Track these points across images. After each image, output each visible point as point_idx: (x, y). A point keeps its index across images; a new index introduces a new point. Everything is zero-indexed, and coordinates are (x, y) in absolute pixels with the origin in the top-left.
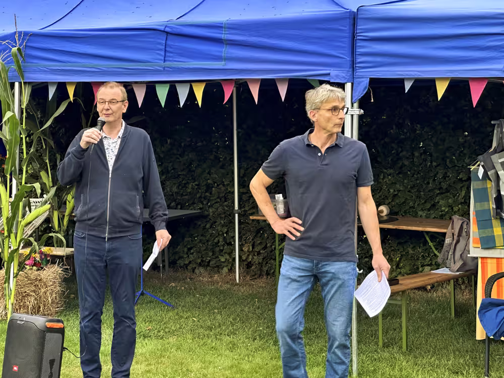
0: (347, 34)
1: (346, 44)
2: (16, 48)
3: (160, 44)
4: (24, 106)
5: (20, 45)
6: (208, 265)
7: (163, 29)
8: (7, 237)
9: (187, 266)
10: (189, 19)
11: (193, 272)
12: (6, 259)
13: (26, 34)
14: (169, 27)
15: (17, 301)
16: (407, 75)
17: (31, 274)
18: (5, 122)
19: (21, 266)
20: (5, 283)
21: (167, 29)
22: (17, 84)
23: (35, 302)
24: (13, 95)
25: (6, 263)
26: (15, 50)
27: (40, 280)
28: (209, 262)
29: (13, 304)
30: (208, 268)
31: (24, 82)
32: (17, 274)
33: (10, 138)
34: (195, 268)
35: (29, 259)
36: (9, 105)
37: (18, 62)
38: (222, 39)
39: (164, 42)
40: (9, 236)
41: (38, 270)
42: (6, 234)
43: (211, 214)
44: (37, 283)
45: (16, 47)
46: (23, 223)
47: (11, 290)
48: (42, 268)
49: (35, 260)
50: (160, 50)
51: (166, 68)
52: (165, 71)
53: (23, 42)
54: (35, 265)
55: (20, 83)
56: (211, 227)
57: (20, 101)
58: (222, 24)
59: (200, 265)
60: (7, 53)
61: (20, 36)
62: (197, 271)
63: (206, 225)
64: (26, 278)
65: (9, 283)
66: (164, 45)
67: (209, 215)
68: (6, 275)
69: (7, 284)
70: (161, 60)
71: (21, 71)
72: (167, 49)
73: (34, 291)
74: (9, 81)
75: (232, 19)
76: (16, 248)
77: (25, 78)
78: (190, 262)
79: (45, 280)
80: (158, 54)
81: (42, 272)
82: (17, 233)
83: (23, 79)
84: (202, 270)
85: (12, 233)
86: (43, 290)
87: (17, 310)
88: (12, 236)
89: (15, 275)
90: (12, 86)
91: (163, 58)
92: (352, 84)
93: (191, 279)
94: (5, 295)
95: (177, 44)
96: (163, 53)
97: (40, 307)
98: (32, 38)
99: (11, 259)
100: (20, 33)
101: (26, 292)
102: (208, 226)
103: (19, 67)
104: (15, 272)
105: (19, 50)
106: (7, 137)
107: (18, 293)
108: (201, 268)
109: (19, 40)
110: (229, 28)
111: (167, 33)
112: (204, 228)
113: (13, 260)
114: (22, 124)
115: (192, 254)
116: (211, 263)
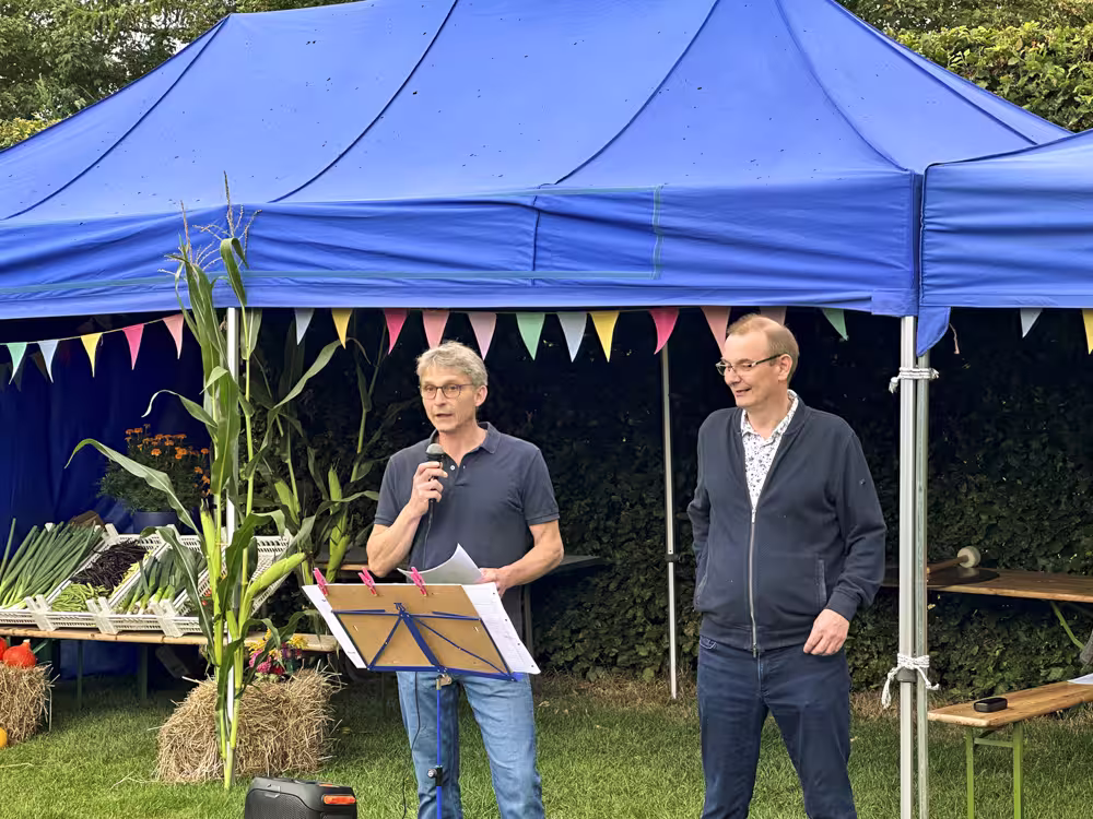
0: (905, 220)
1: (903, 239)
2: (230, 240)
3: (526, 232)
4: (247, 357)
5: (238, 233)
6: (614, 664)
7: (529, 204)
8: (218, 617)
9: (570, 665)
10: (578, 183)
11: (584, 675)
12: (219, 661)
13: (248, 211)
14: (544, 199)
15: (241, 742)
16: (1026, 302)
17: (268, 689)
18: (210, 389)
19: (248, 676)
20: (217, 709)
21: (540, 204)
22: (231, 313)
23: (278, 746)
24: (225, 332)
25: (218, 669)
26: (226, 243)
27: (285, 701)
28: (616, 657)
29: (234, 751)
30: (615, 669)
31: (246, 309)
32: (242, 691)
33: (222, 419)
34: (588, 668)
35: (264, 660)
36: (217, 355)
37: (233, 267)
38: (651, 226)
39: (532, 229)
40: (223, 616)
41: (280, 681)
42: (217, 611)
43: (619, 563)
44: (277, 706)
45: (227, 237)
46: (251, 589)
47: (230, 722)
48: (288, 677)
49: (273, 661)
50: (525, 244)
51: (537, 282)
52: (534, 287)
53: (242, 228)
54: (273, 670)
55: (239, 310)
56: (618, 588)
57: (240, 351)
58: (652, 194)
59: (597, 662)
60: (210, 250)
61: (236, 214)
62: (591, 675)
63: (608, 586)
64: (257, 697)
65: (225, 708)
66: (533, 234)
67: (614, 564)
68: (219, 691)
69: (221, 711)
70: (527, 265)
71: (241, 286)
72: (540, 243)
73: (274, 724)
74: (216, 306)
75: (671, 184)
76: (239, 638)
77: (248, 299)
78: (577, 658)
79: (295, 702)
80: (520, 252)
81: (288, 684)
82: (239, 609)
83: (244, 302)
84: (601, 673)
85: (229, 609)
86: (292, 722)
87: (241, 761)
88: (230, 615)
89: (237, 693)
90: (222, 314)
91: (530, 261)
92: (916, 319)
93: (580, 692)
94: (219, 732)
95: (561, 233)
96: (530, 251)
97: (286, 755)
98: (262, 220)
99: (228, 662)
100: (236, 209)
101: (258, 725)
102: (612, 586)
103: (236, 276)
104: (237, 686)
105: (235, 242)
106: (215, 419)
107: (242, 728)
108: (598, 668)
109: (235, 223)
110: (664, 203)
111: (539, 211)
112: (605, 589)
113: (232, 663)
114: (244, 394)
115: (581, 641)
116: (619, 660)
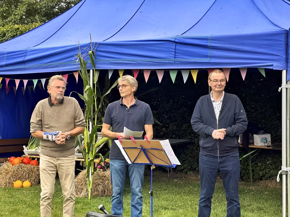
0: (283, 43)
1: (282, 48)
3: (173, 49)
4: (95, 83)
5: (93, 50)
6: (195, 170)
7: (174, 40)
8: (87, 153)
9: (182, 170)
10: (187, 35)
11: (186, 173)
12: (87, 165)
13: (96, 44)
14: (177, 39)
15: (93, 187)
17: (100, 173)
18: (85, 92)
19: (95, 169)
20: (87, 178)
22: (91, 71)
23: (103, 188)
24: (89, 76)
25: (87, 167)
26: (90, 52)
27: (105, 176)
28: (195, 168)
29: (91, 189)
30: (195, 172)
31: (95, 70)
32: (93, 173)
33: (88, 99)
34: (187, 171)
35: (99, 165)
36: (87, 82)
37: (92, 58)
38: (208, 46)
39: (174, 47)
40: (88, 153)
41: (103, 171)
42: (87, 151)
43: (196, 142)
44: (103, 178)
46: (96, 146)
47: (90, 181)
48: (105, 170)
49: (101, 166)
50: (173, 52)
52: (175, 63)
54: (101, 168)
55: (93, 70)
56: (196, 149)
57: (93, 81)
58: (208, 37)
60: (86, 54)
62: (188, 173)
63: (193, 148)
64: (97, 175)
65: (89, 178)
68: (87, 173)
69: (88, 178)
70: (172, 57)
71: (94, 64)
72: (176, 51)
73: (102, 182)
74: (87, 69)
75: (213, 35)
76: (93, 159)
77: (96, 67)
78: (184, 168)
79: (107, 177)
80: (171, 54)
81: (105, 172)
82: (93, 151)
83: (95, 68)
84: (191, 173)
85: (90, 151)
86: (107, 182)
87: (93, 192)
89: (92, 174)
90: (89, 71)
91: (174, 56)
92: (287, 71)
93: (185, 178)
94: (87, 184)
95: (182, 48)
96: (174, 54)
97: (105, 191)
98: (100, 46)
99: (90, 165)
100: (93, 43)
101: (97, 183)
102: (194, 148)
103: (93, 61)
105: (93, 52)
106: (86, 99)
107: (93, 183)
108: (190, 171)
109: (93, 47)
110: (212, 40)
111: (176, 42)
112: (192, 149)
113: (91, 166)
114: (95, 93)
115: (185, 164)
